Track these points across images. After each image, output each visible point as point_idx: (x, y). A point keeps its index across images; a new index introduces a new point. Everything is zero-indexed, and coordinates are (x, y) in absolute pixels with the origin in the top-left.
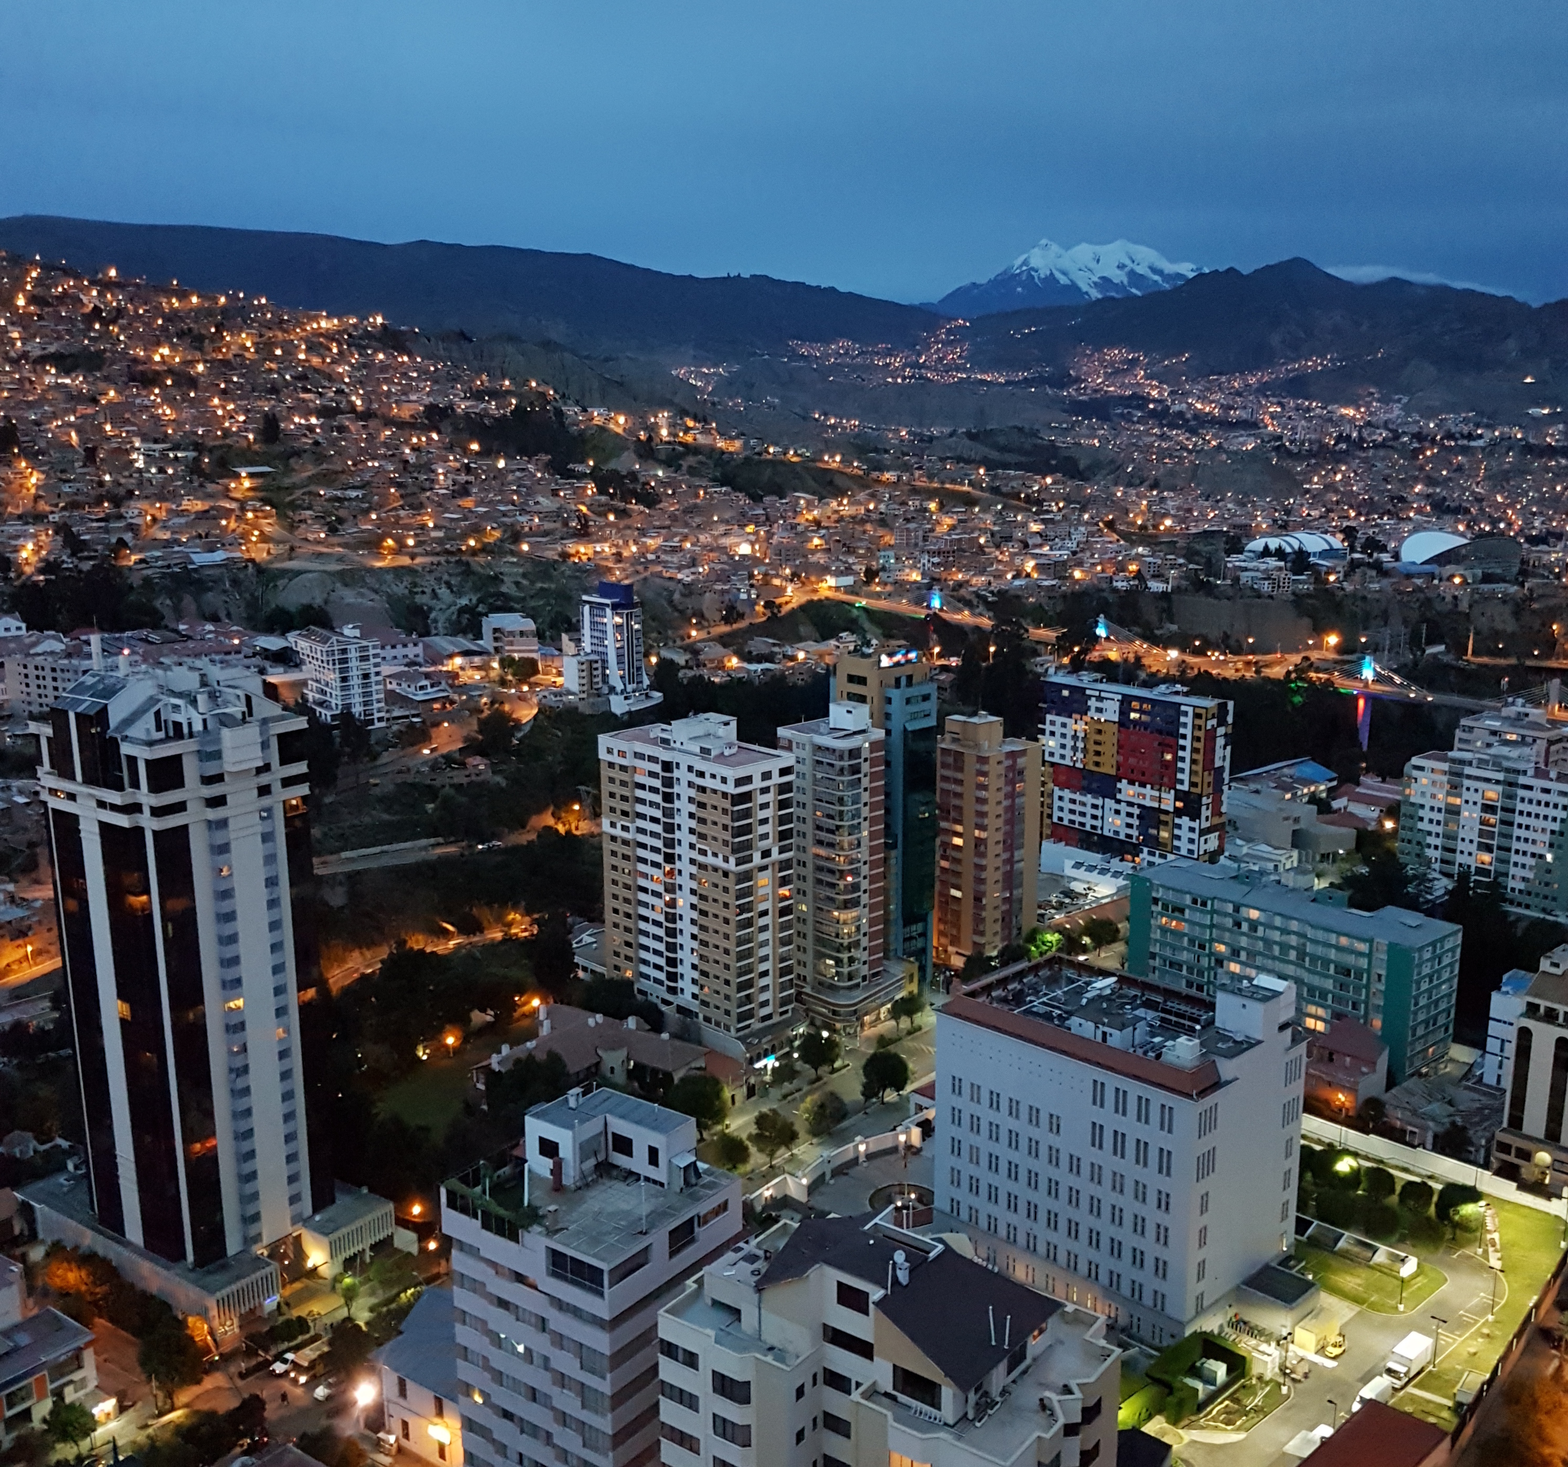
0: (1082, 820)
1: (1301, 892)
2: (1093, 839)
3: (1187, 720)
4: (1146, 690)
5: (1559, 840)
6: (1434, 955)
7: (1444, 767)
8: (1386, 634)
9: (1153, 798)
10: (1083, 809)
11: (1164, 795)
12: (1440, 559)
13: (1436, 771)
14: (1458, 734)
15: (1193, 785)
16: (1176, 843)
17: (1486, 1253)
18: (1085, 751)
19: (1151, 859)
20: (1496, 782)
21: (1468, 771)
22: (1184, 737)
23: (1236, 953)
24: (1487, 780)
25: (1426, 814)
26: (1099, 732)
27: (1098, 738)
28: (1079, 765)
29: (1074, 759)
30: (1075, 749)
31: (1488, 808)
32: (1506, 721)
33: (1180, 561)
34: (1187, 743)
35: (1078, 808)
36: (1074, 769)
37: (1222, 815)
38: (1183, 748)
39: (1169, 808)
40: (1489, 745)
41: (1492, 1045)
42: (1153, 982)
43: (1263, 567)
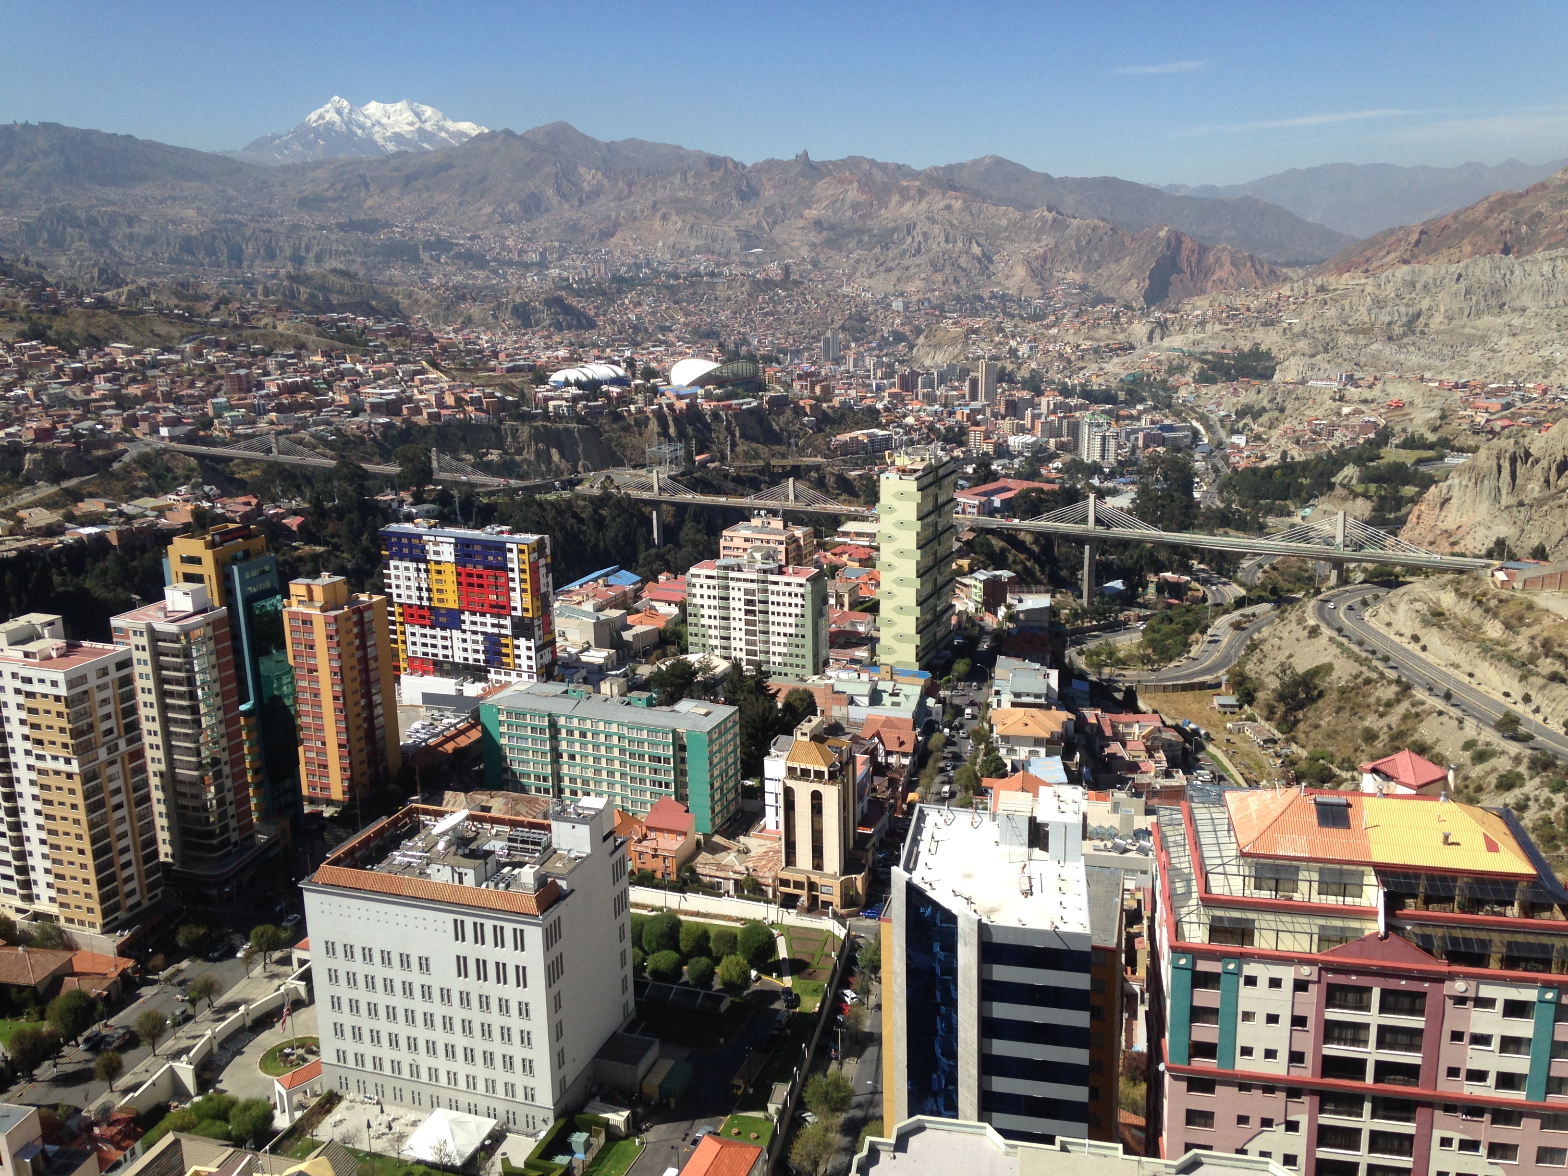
0: (435, 651)
1: (617, 698)
2: (447, 667)
3: (513, 556)
4: (476, 532)
5: (800, 621)
6: (721, 735)
7: (714, 573)
8: (666, 449)
9: (493, 625)
10: (434, 642)
11: (502, 622)
12: (701, 382)
13: (708, 577)
14: (723, 543)
15: (525, 610)
16: (517, 661)
17: (780, 976)
18: (429, 590)
19: (498, 677)
20: (752, 581)
21: (732, 574)
22: (512, 570)
23: (572, 757)
24: (745, 580)
25: (705, 612)
26: (439, 572)
27: (439, 577)
28: (426, 603)
29: (420, 598)
30: (420, 589)
31: (749, 602)
32: (755, 529)
33: (498, 394)
34: (515, 575)
35: (429, 641)
36: (421, 607)
37: (552, 632)
38: (513, 580)
39: (508, 632)
40: (745, 550)
41: (769, 799)
42: (501, 816)
43: (566, 395)
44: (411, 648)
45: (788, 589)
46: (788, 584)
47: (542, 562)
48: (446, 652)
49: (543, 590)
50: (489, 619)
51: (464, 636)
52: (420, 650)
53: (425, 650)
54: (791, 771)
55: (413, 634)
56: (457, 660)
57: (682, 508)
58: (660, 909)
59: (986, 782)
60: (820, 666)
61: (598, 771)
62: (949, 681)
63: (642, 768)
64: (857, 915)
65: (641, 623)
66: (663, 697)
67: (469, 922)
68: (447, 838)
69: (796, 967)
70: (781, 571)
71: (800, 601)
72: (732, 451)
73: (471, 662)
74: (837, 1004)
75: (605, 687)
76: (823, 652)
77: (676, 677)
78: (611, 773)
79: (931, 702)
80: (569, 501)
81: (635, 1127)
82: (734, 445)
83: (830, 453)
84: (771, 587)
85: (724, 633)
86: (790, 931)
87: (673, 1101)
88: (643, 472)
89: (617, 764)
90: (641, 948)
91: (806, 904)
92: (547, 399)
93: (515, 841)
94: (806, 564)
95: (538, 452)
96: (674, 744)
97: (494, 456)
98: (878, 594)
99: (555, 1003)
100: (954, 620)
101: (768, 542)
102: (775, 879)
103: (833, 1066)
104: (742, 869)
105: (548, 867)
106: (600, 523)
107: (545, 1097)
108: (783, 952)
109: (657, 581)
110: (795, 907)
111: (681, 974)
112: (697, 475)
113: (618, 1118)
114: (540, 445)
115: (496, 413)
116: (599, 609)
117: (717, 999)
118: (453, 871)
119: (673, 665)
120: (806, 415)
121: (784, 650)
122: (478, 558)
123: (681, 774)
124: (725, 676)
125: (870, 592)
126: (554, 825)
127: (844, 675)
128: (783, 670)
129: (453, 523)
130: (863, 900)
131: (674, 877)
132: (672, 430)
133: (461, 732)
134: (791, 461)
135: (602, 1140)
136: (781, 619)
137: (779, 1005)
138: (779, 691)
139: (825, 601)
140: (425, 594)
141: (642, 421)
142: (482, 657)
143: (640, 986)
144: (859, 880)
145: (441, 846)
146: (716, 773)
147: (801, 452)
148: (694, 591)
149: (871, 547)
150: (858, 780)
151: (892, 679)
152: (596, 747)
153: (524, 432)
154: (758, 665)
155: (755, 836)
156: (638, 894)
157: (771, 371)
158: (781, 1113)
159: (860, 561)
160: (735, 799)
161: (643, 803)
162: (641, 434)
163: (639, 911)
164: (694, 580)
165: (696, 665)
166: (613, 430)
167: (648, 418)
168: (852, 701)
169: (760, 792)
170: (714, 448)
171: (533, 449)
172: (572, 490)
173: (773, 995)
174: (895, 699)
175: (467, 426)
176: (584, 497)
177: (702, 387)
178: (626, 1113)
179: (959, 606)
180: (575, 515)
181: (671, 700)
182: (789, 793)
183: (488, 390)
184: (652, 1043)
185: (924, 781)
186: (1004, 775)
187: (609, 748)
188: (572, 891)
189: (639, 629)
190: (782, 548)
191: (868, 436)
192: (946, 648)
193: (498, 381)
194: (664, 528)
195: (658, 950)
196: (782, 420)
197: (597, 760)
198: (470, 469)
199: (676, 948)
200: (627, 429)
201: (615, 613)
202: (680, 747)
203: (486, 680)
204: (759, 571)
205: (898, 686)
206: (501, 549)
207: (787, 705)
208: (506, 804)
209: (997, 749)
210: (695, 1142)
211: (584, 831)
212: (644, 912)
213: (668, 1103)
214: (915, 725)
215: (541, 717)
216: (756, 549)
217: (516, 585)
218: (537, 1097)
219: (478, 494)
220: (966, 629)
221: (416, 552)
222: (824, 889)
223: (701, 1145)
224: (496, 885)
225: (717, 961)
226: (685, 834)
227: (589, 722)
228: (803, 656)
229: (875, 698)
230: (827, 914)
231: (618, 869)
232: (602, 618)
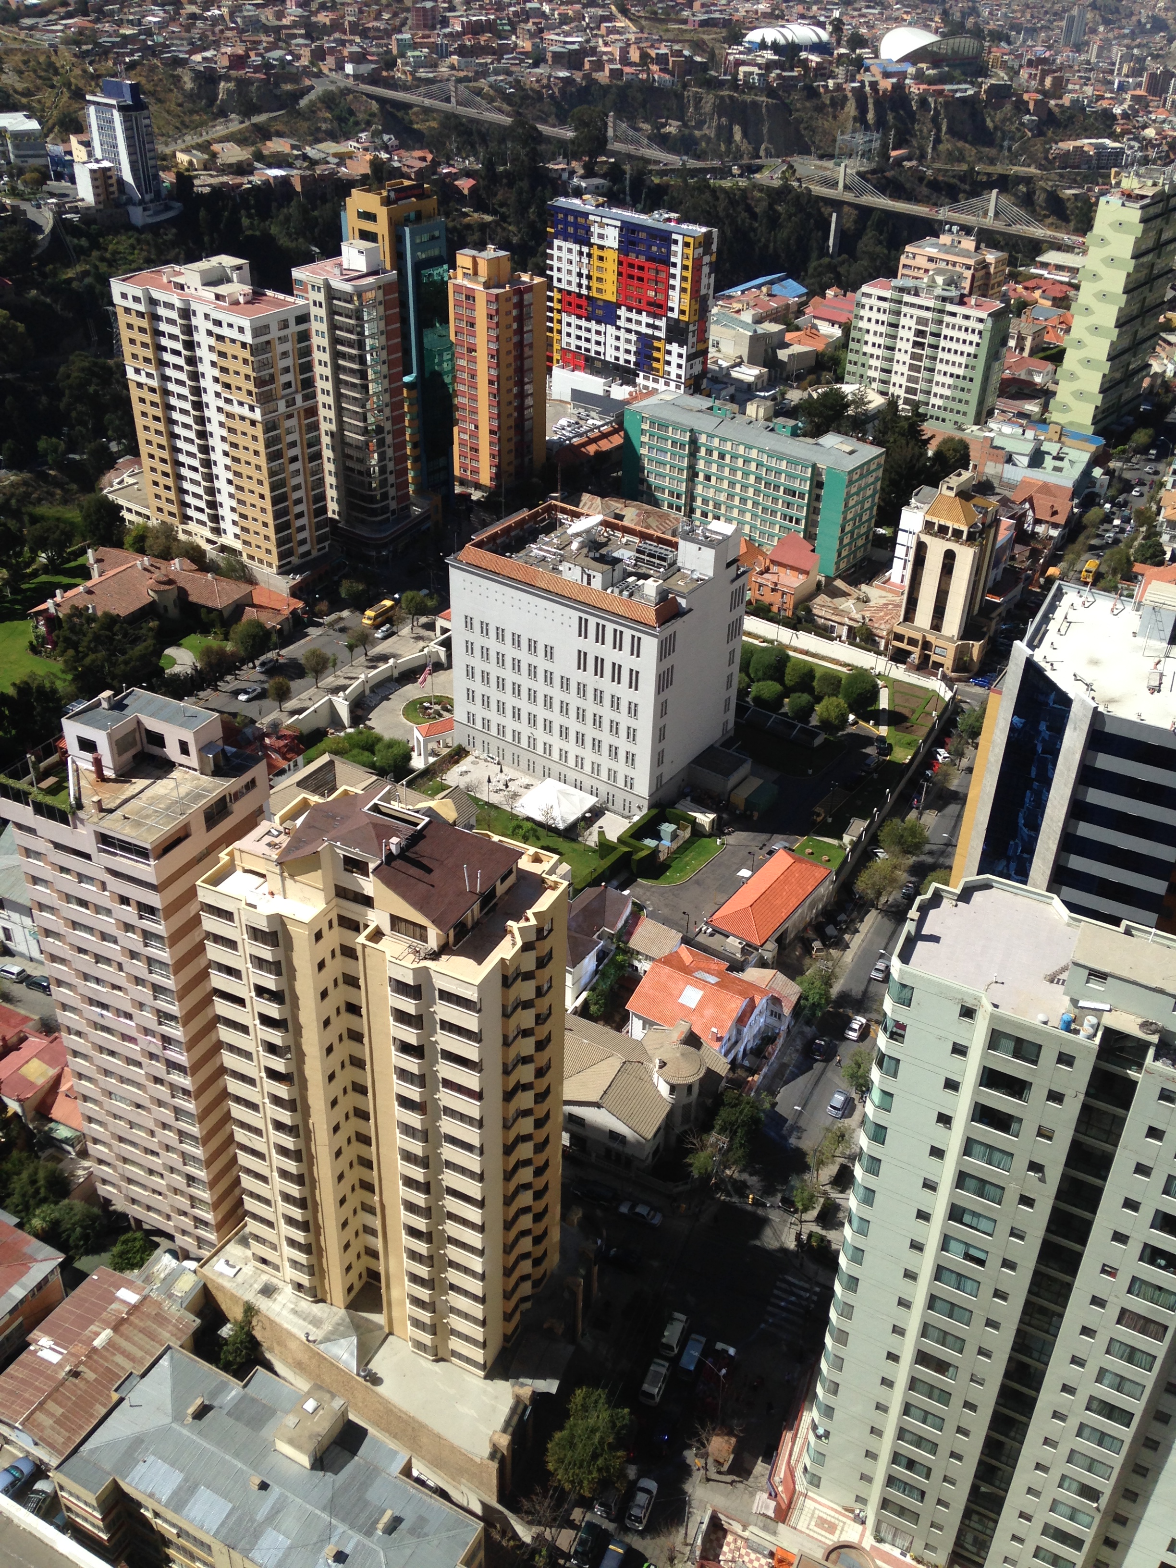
0: (588, 345)
1: (762, 422)
2: (598, 364)
3: (677, 249)
4: (643, 217)
5: (973, 362)
6: (862, 476)
7: (887, 294)
8: (860, 138)
9: (648, 325)
10: (588, 335)
11: (657, 323)
12: (913, 57)
13: (880, 298)
14: (903, 260)
15: (682, 312)
16: (667, 368)
17: (877, 724)
18: (589, 277)
19: (646, 383)
20: (928, 309)
21: (907, 298)
22: (674, 265)
23: (708, 478)
24: (920, 307)
25: (870, 338)
26: (601, 258)
27: (600, 264)
28: (584, 292)
29: (580, 285)
30: (580, 275)
31: (920, 333)
32: (943, 248)
33: (686, 53)
34: (677, 271)
35: (584, 334)
36: (580, 295)
37: (706, 341)
38: (674, 276)
39: (662, 334)
40: (926, 271)
41: (900, 551)
42: (632, 526)
43: (760, 60)
44: (565, 339)
45: (965, 323)
46: (967, 317)
47: (706, 259)
48: (598, 348)
49: (703, 292)
50: (644, 318)
51: (618, 333)
52: (574, 342)
53: (579, 343)
54: (929, 525)
55: (569, 324)
56: (608, 358)
57: (865, 212)
58: (771, 642)
59: (1138, 567)
60: (983, 416)
61: (731, 496)
62: (1124, 451)
63: (775, 500)
64: (967, 680)
65: (799, 342)
66: (809, 428)
67: (592, 621)
68: (580, 539)
69: (895, 719)
70: (962, 302)
71: (975, 338)
72: (934, 148)
73: (621, 362)
74: (929, 759)
75: (751, 409)
76: (990, 400)
77: (825, 406)
78: (743, 501)
79: (1097, 472)
80: (744, 191)
81: (718, 829)
82: (938, 141)
83: (1047, 164)
84: (947, 319)
85: (886, 365)
86: (895, 685)
87: (756, 815)
88: (830, 164)
89: (751, 492)
90: (748, 675)
91: (916, 662)
92: (739, 63)
93: (643, 553)
94: (991, 296)
95: (719, 127)
96: (812, 479)
97: (672, 128)
98: (1066, 341)
99: (662, 709)
100: (1146, 383)
101: (954, 264)
102: (890, 632)
103: (913, 815)
104: (858, 617)
105: (671, 583)
106: (774, 221)
107: (643, 788)
108: (884, 703)
109: (824, 296)
110: (904, 663)
111: (781, 705)
112: (889, 174)
113: (705, 819)
114: (723, 120)
115: (682, 76)
116: (758, 321)
117: (812, 734)
118: (583, 571)
119: (825, 394)
120: (1028, 112)
121: (947, 392)
122: (642, 248)
123: (813, 511)
124: (879, 413)
125: (1058, 337)
126: (682, 543)
127: (1007, 429)
128: (942, 414)
129: (621, 204)
130: (976, 668)
131: (789, 613)
132: (871, 116)
133: (604, 436)
134: (999, 169)
135: (687, 834)
136: (951, 357)
137: (871, 750)
138: (933, 437)
139: (1004, 342)
140: (584, 282)
141: (838, 102)
142: (632, 358)
143: (741, 709)
144: (976, 648)
145: (575, 546)
146: (850, 516)
147: (1013, 159)
148: (862, 313)
149: (1070, 284)
150: (998, 545)
151: (1059, 441)
152: (733, 471)
153: (709, 101)
154: (915, 405)
155: (878, 587)
156: (752, 624)
157: (998, 52)
158: (855, 845)
159: (1054, 299)
160: (864, 545)
161: (771, 536)
162: (835, 117)
163: (751, 640)
164: (864, 300)
165: (850, 397)
166: (805, 108)
167: (845, 98)
168: (1009, 460)
169: (891, 542)
170: (915, 143)
171: (715, 124)
172: (749, 179)
173: (868, 740)
174: (1058, 464)
175: (649, 89)
176: (761, 188)
177: (914, 64)
178: (712, 816)
179: (1156, 367)
180: (749, 209)
181: (817, 432)
182: (921, 548)
183: (677, 47)
184: (744, 761)
185: (1069, 557)
186: (1161, 563)
187: (746, 474)
188: (690, 610)
189: (796, 349)
190: (968, 274)
191: (1097, 146)
192: (1129, 414)
193: (688, 37)
194: (842, 233)
195: (764, 679)
196: (999, 115)
197: (732, 484)
198: (646, 141)
199: (781, 680)
200: (820, 109)
201: (773, 328)
202: (818, 484)
203: (634, 384)
204: (937, 298)
205: (1065, 450)
206: (666, 238)
207: (938, 454)
208: (638, 515)
209: (1160, 534)
210: (771, 853)
211: (709, 554)
212: (756, 642)
213: (751, 816)
214: (1075, 494)
215: (684, 431)
216: (939, 272)
217: (676, 282)
218: (635, 786)
219: (650, 171)
220: (1158, 394)
221: (581, 232)
222: (938, 650)
223: (776, 856)
224: (621, 592)
225: (818, 699)
226: (807, 573)
227: (729, 444)
228: (967, 402)
229: (1037, 459)
230: (936, 675)
231: (737, 597)
232: (760, 331)
